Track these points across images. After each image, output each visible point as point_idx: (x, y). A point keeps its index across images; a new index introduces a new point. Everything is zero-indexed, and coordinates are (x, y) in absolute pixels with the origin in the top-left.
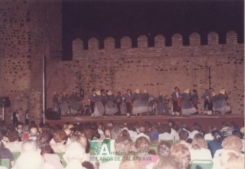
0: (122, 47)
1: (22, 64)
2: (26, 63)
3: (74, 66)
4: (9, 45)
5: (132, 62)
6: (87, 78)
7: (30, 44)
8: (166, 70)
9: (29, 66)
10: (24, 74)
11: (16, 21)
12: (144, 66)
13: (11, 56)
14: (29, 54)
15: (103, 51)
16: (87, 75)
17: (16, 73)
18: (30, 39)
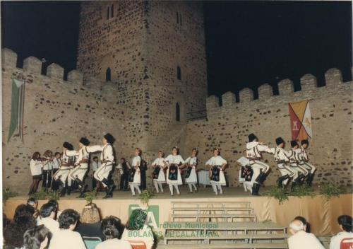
0: (260, 97)
1: (139, 126)
2: (143, 125)
3: (204, 125)
4: (130, 107)
5: (269, 112)
6: (217, 139)
7: (148, 103)
8: (318, 119)
9: (147, 127)
10: (141, 137)
11: (135, 81)
12: (285, 116)
13: (131, 118)
14: (146, 114)
15: (238, 105)
16: (217, 134)
17: (135, 136)
18: (147, 97)
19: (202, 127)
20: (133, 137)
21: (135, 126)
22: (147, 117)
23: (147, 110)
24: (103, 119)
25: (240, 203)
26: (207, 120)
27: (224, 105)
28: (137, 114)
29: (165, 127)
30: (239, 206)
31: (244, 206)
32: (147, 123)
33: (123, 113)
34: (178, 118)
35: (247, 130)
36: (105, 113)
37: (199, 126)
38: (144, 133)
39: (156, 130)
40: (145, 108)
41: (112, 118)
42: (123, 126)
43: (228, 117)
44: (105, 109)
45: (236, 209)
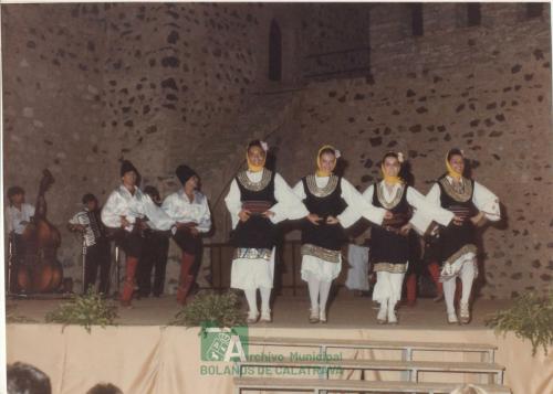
19: (352, 104)
20: (123, 129)
21: (133, 93)
22: (171, 62)
23: (173, 38)
24: (24, 63)
25: (462, 348)
26: (370, 80)
27: (427, 34)
28: (138, 54)
29: (231, 98)
30: (459, 357)
31: (476, 358)
32: (170, 83)
33: (91, 47)
34: (274, 71)
35: (501, 118)
36: (31, 45)
37: (342, 100)
38: (159, 116)
39: (199, 107)
40: (166, 32)
41: (56, 62)
42: (93, 90)
43: (438, 72)
44: (33, 31)
45: (448, 369)
